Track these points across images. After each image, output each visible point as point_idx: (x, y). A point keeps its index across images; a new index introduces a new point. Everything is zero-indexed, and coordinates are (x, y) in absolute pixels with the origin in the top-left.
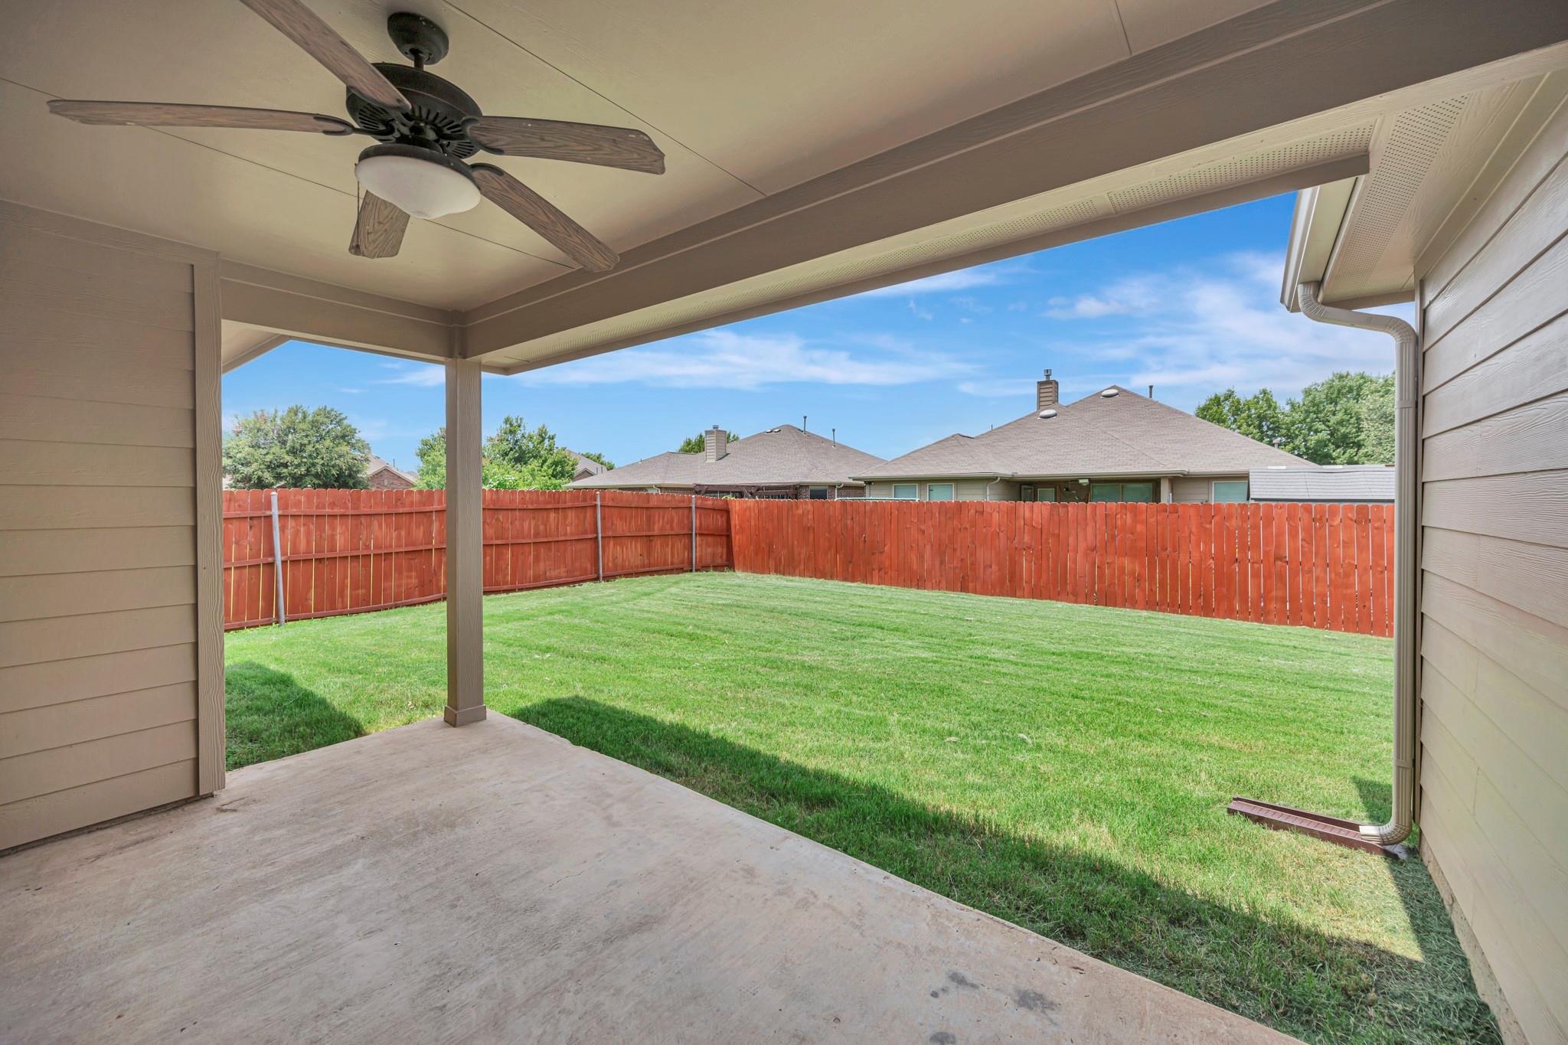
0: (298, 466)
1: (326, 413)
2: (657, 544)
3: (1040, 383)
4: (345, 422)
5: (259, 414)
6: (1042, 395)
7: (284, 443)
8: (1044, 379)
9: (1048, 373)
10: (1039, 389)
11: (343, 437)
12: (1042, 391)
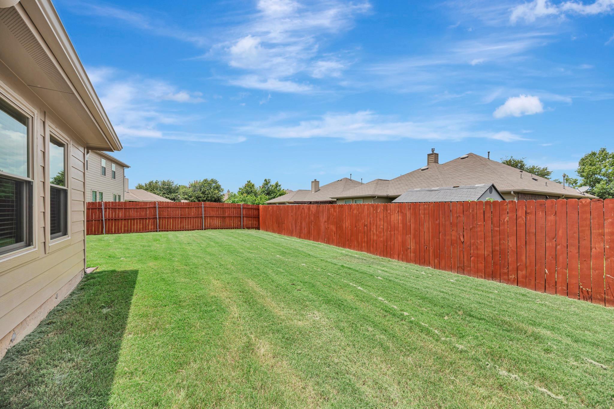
0: (204, 197)
1: (213, 181)
2: (227, 220)
3: (429, 155)
4: (218, 183)
5: (196, 181)
6: (429, 160)
7: (201, 190)
8: (431, 153)
9: (433, 150)
10: (428, 157)
11: (217, 188)
12: (429, 158)
